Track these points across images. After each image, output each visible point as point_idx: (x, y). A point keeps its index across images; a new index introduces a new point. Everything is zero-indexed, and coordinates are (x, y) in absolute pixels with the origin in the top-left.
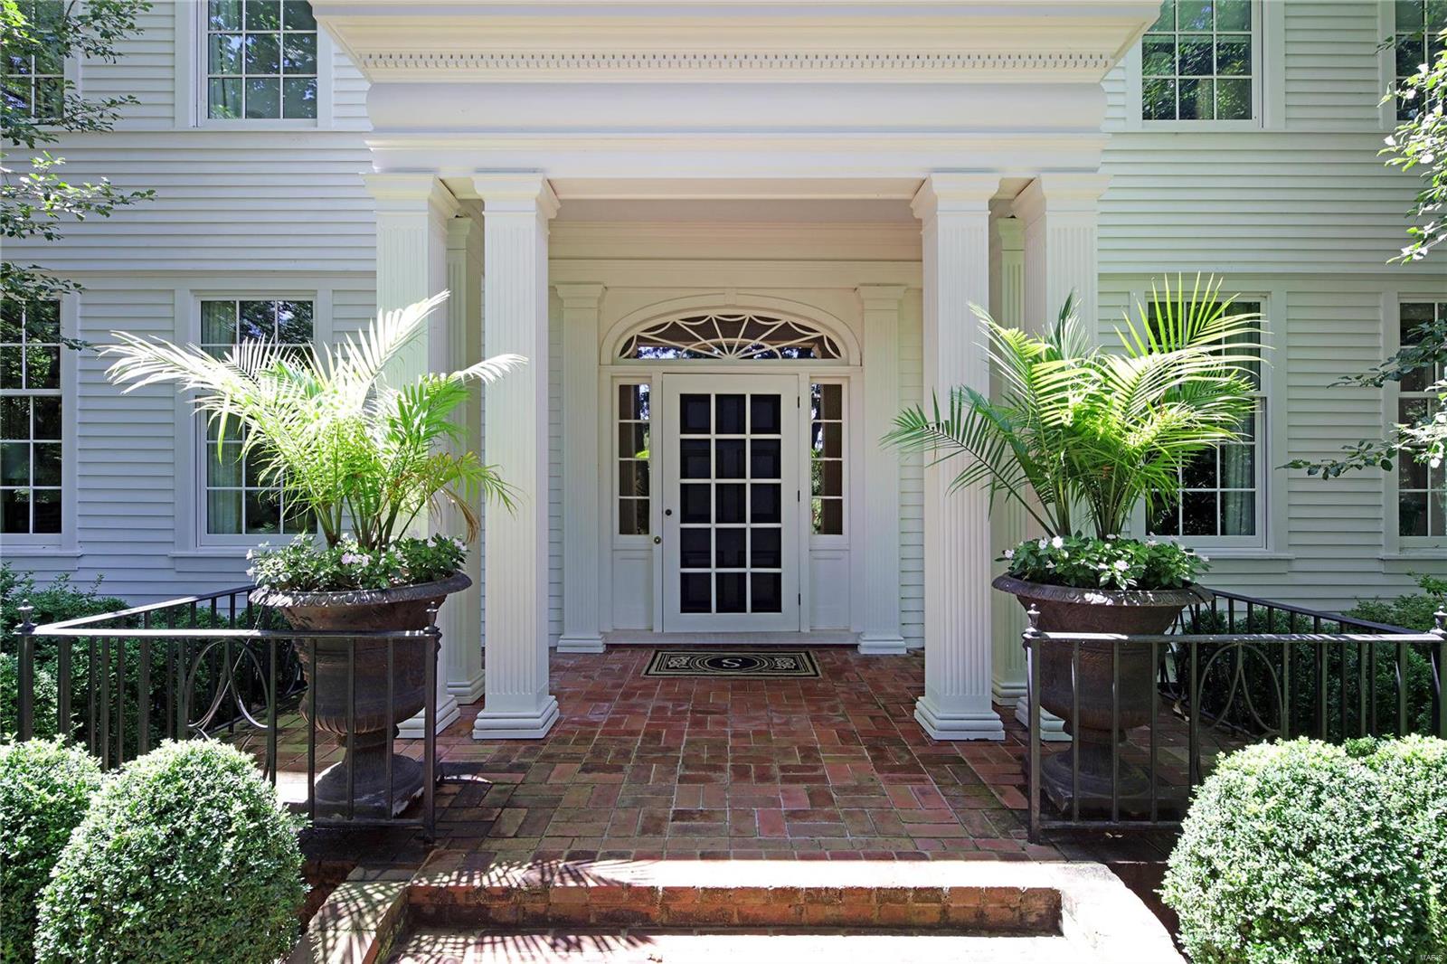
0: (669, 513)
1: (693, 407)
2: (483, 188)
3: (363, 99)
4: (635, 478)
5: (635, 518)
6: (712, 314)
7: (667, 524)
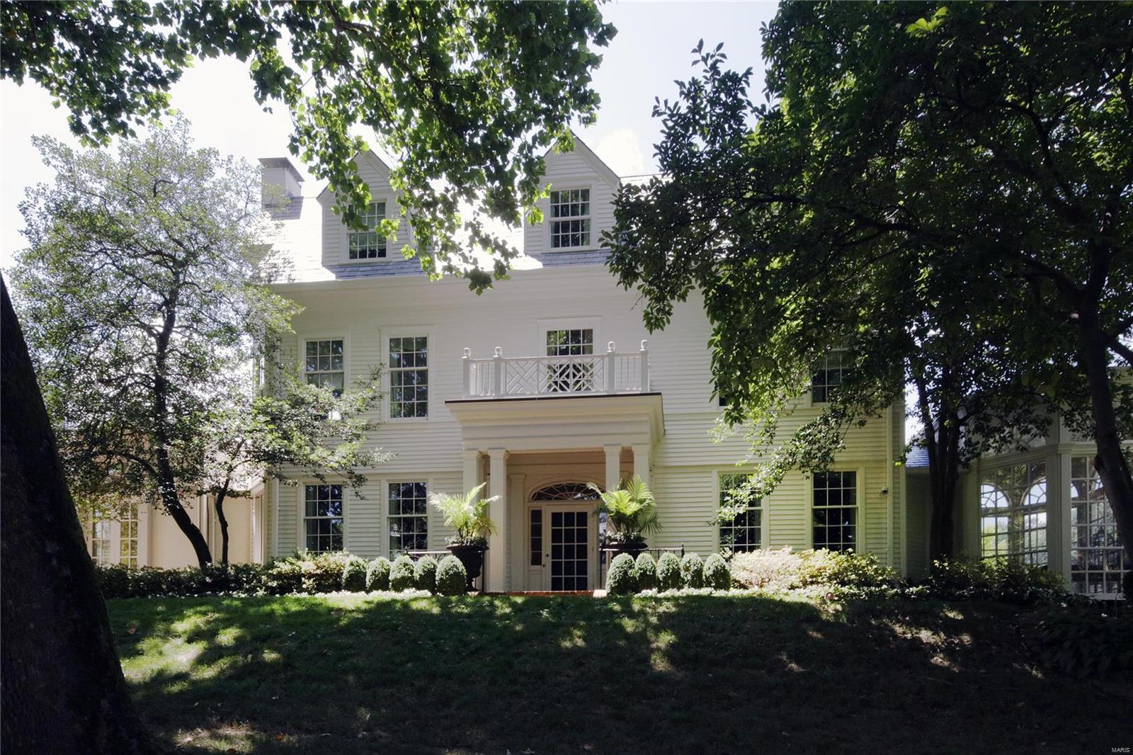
0: (548, 555)
1: (556, 518)
2: (490, 453)
3: (460, 430)
4: (536, 545)
5: (536, 560)
6: (564, 483)
7: (547, 561)
